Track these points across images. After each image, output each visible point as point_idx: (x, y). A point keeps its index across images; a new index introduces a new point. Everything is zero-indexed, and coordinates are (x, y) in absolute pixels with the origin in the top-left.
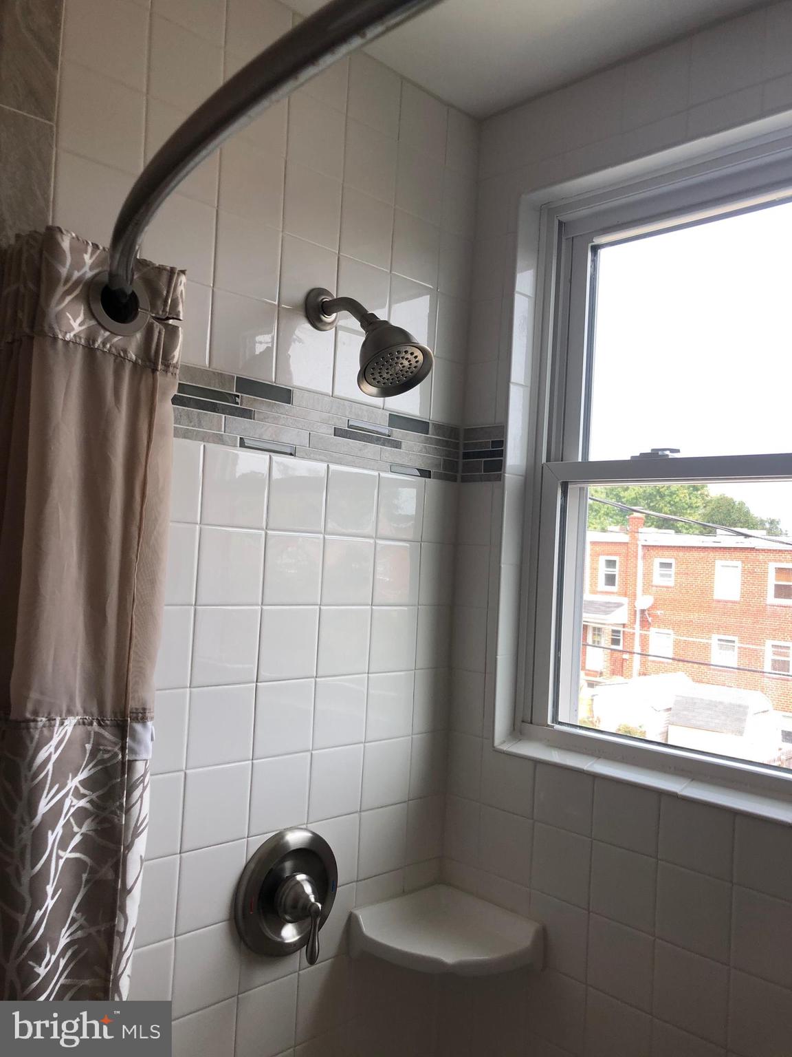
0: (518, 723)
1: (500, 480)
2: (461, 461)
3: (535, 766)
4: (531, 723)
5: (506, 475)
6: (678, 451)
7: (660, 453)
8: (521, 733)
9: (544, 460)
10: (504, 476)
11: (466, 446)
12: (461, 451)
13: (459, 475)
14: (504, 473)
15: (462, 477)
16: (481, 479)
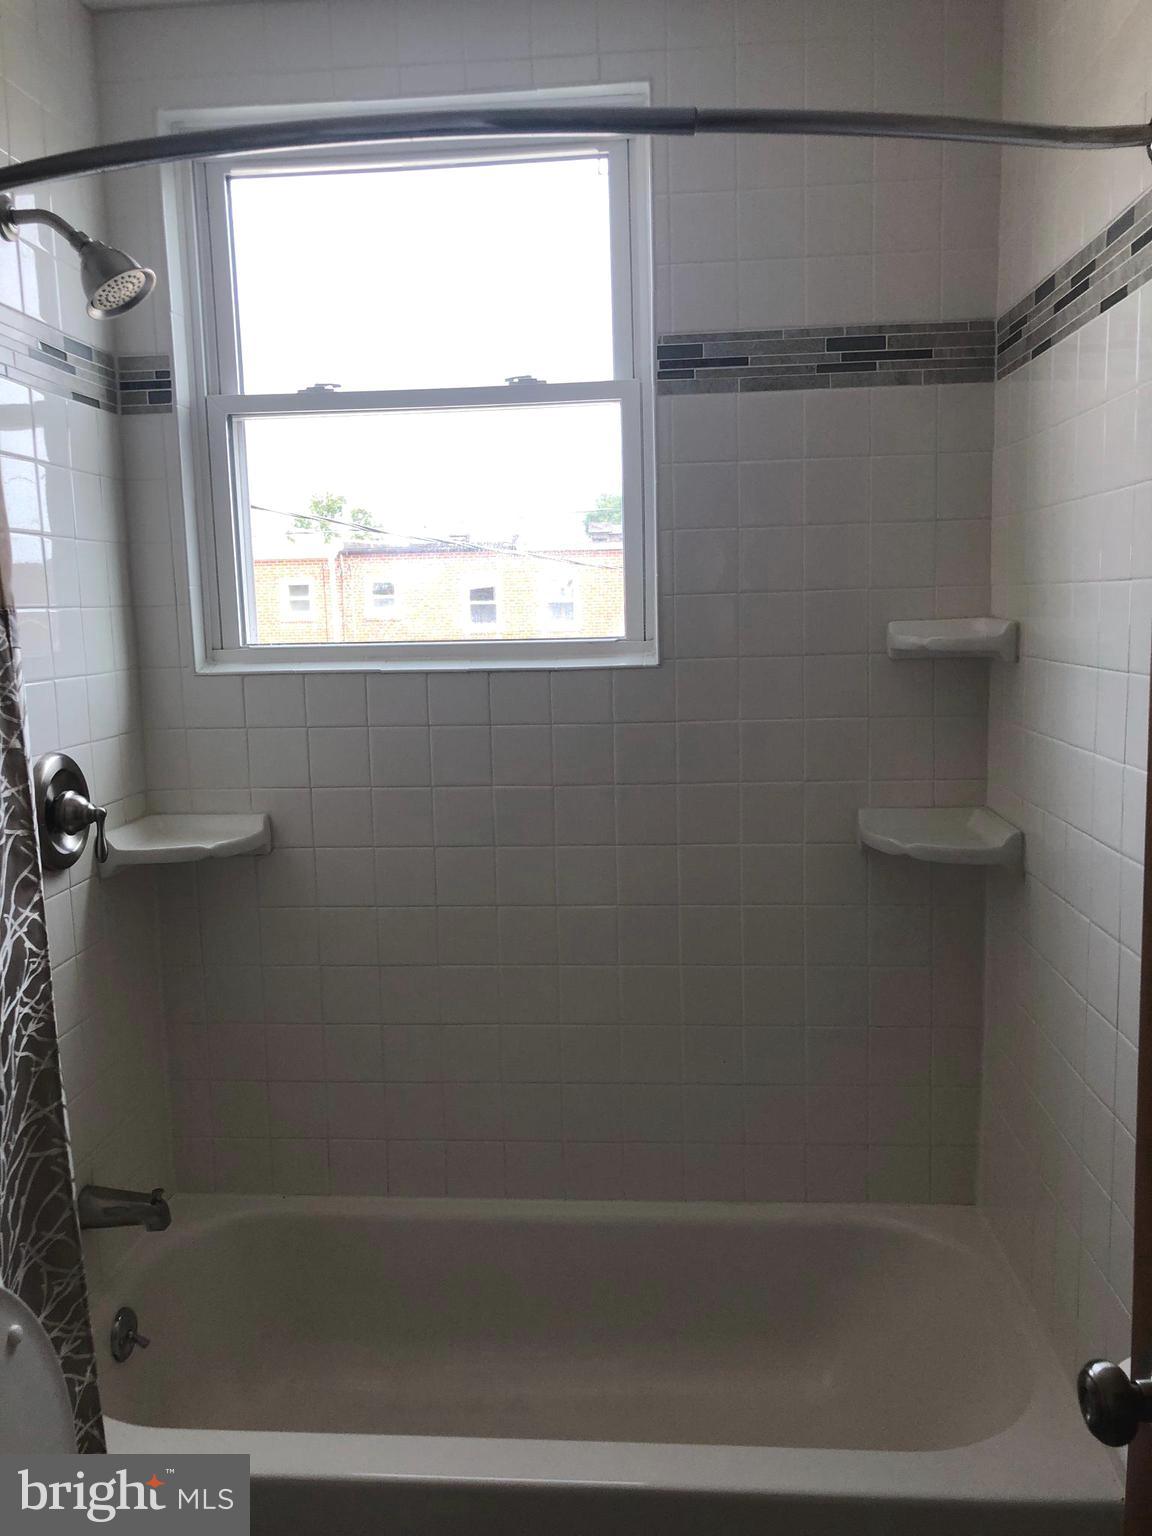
0: (210, 651)
1: (171, 411)
2: (119, 393)
3: (243, 680)
4: (222, 648)
5: (178, 406)
6: (339, 386)
7: (326, 388)
8: (214, 660)
9: (206, 394)
10: (176, 408)
11: (122, 376)
12: (118, 381)
13: (119, 406)
14: (176, 404)
15: (123, 409)
16: (148, 411)
